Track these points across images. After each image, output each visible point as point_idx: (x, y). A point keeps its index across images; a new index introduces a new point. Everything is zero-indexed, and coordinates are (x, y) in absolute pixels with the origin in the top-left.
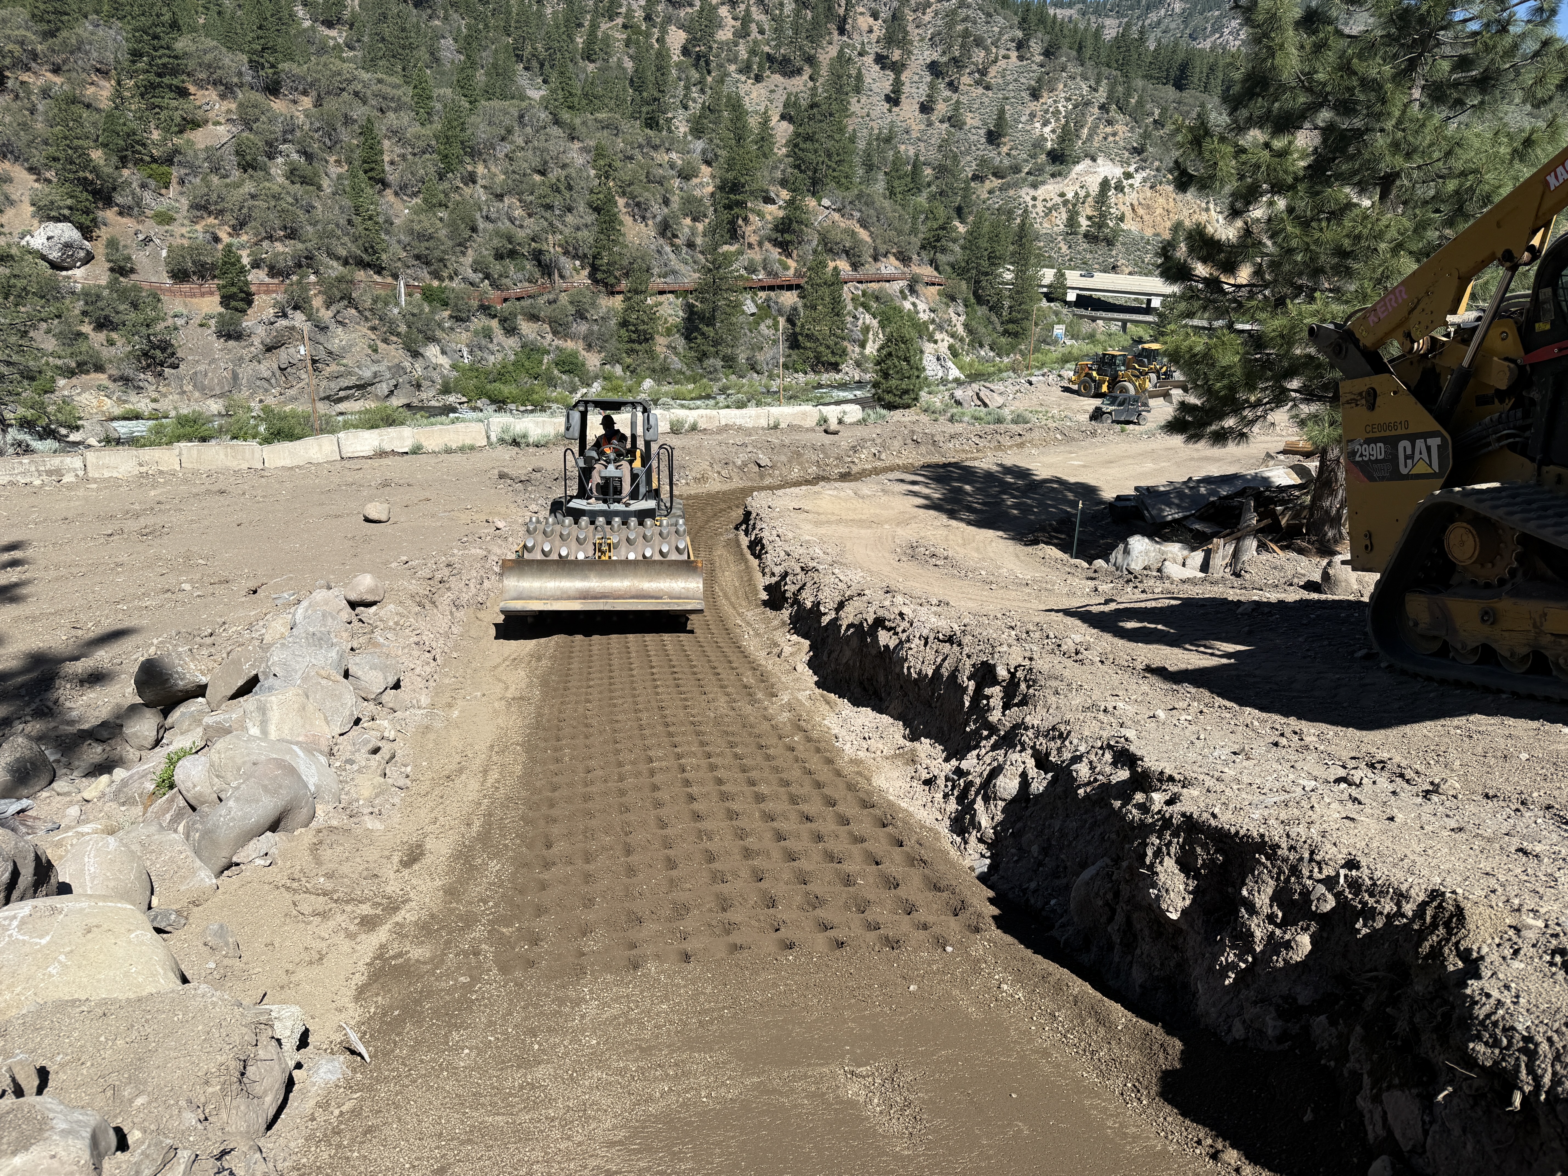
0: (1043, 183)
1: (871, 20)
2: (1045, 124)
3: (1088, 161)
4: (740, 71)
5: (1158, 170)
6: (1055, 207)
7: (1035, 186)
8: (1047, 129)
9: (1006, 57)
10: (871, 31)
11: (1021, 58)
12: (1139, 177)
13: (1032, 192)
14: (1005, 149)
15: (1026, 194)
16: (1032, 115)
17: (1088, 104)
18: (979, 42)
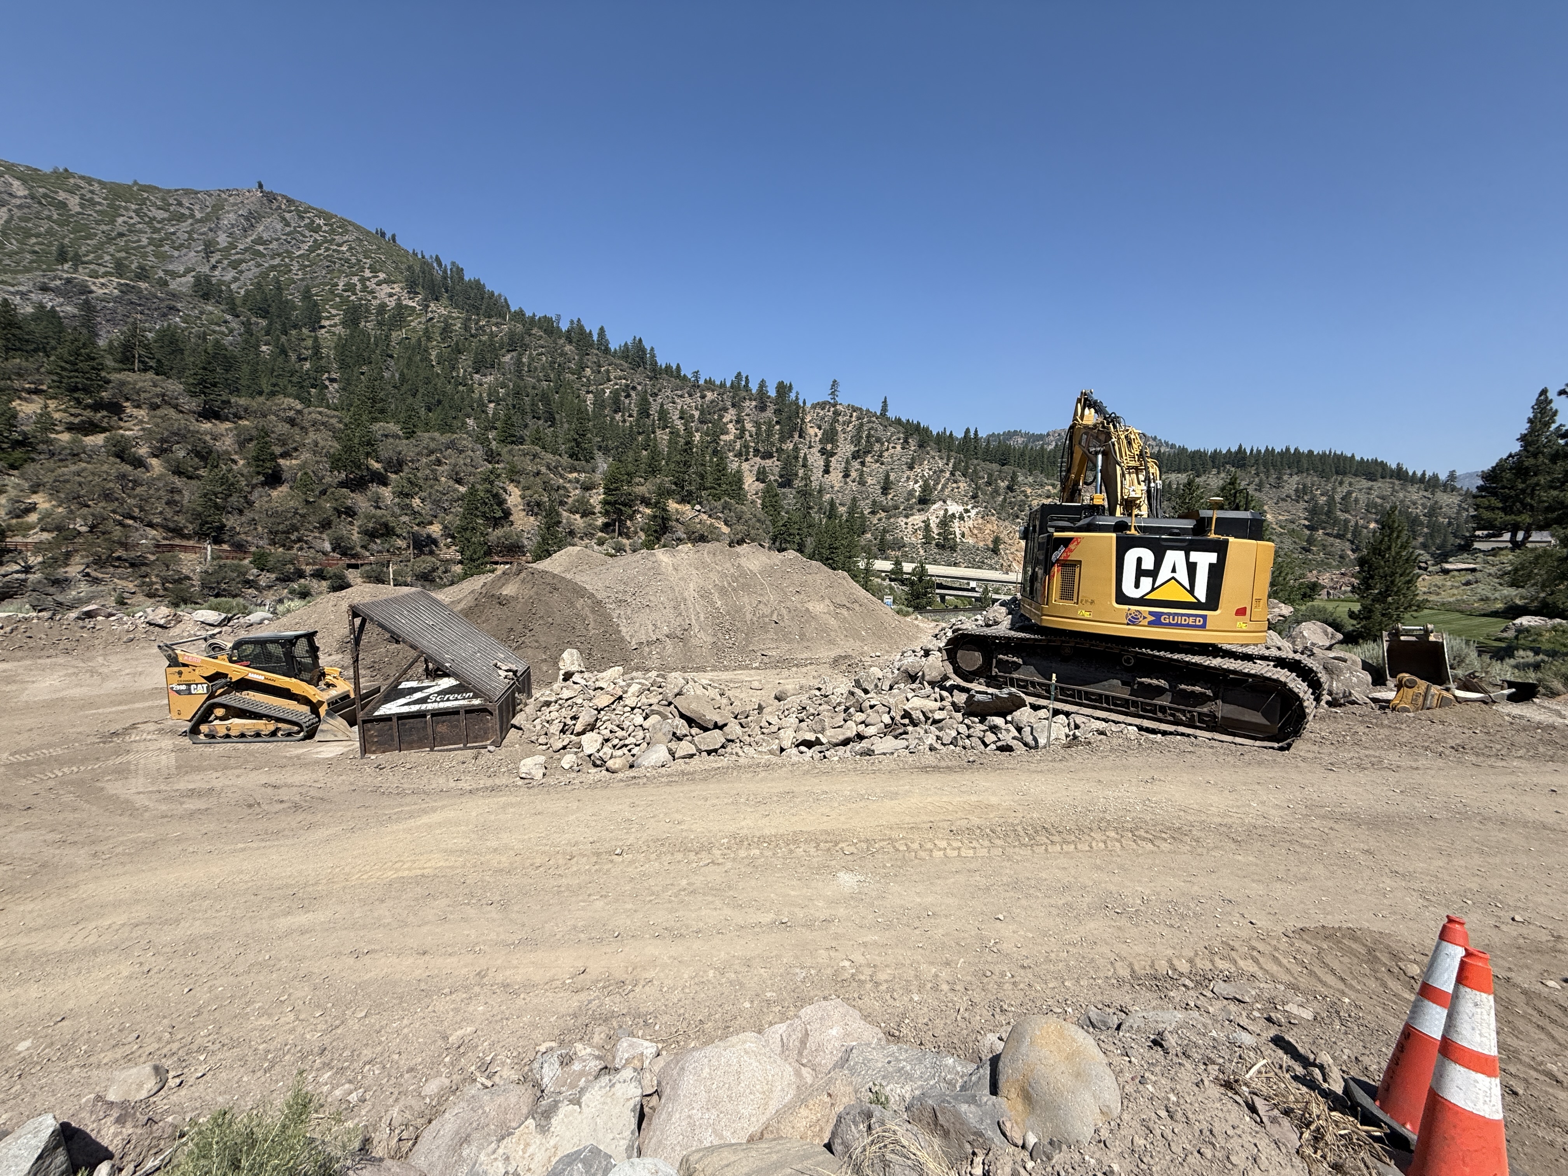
0: (912, 515)
1: (817, 430)
2: (916, 482)
3: (941, 503)
4: (735, 456)
5: (986, 507)
6: (919, 528)
7: (907, 517)
8: (917, 486)
9: (894, 448)
10: (816, 436)
11: (903, 448)
12: (973, 512)
13: (905, 520)
14: (890, 496)
15: (902, 521)
16: (908, 478)
17: (942, 471)
18: (878, 440)
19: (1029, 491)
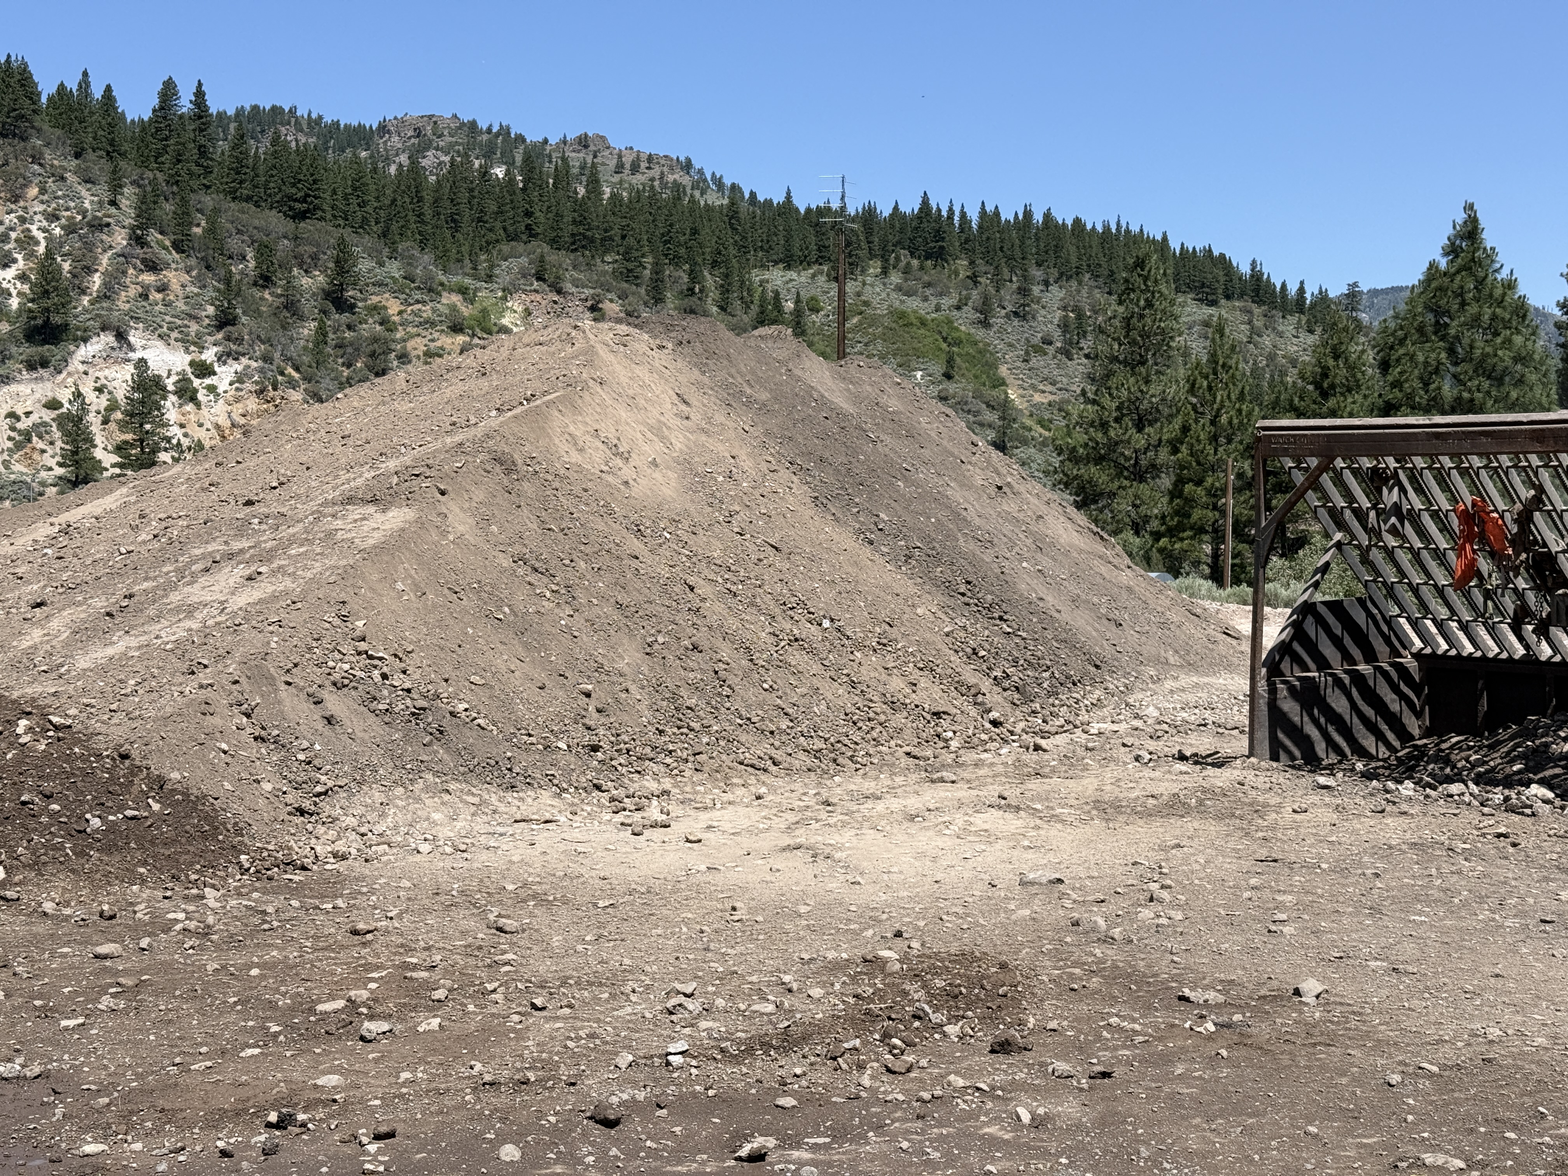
19: (393, 307)
